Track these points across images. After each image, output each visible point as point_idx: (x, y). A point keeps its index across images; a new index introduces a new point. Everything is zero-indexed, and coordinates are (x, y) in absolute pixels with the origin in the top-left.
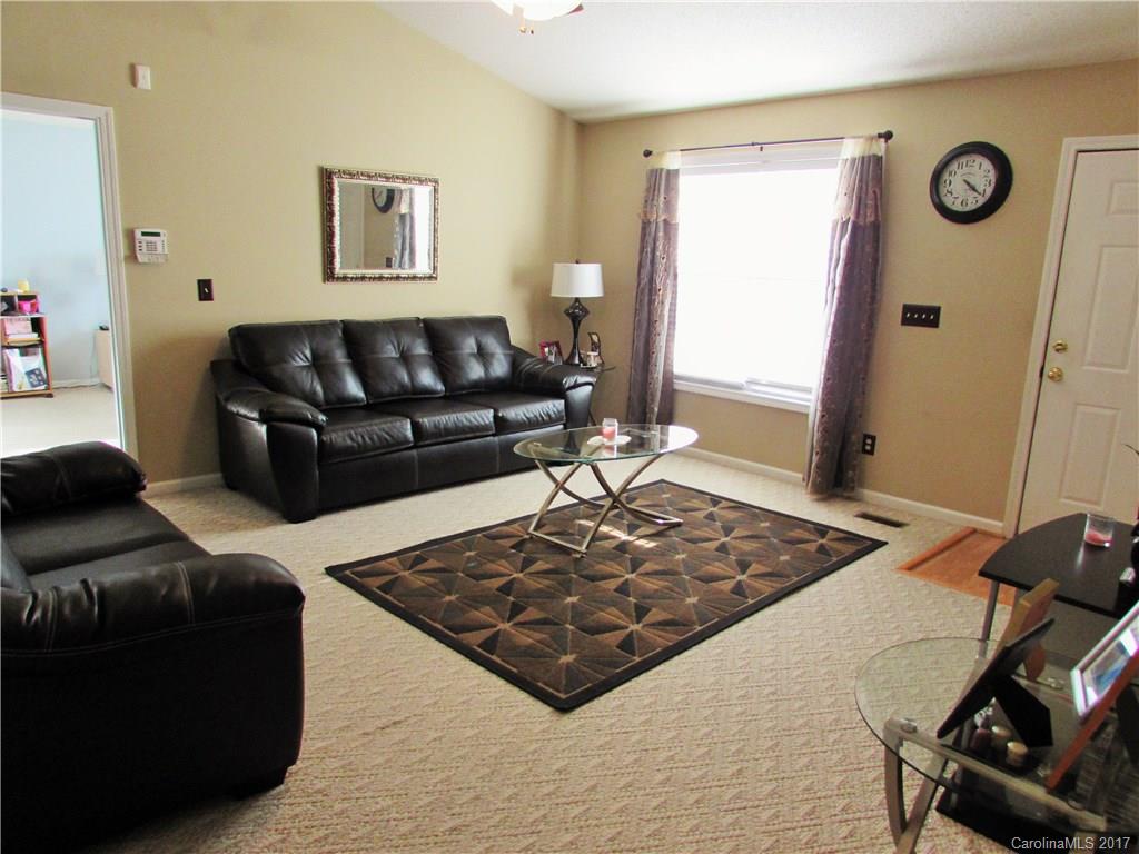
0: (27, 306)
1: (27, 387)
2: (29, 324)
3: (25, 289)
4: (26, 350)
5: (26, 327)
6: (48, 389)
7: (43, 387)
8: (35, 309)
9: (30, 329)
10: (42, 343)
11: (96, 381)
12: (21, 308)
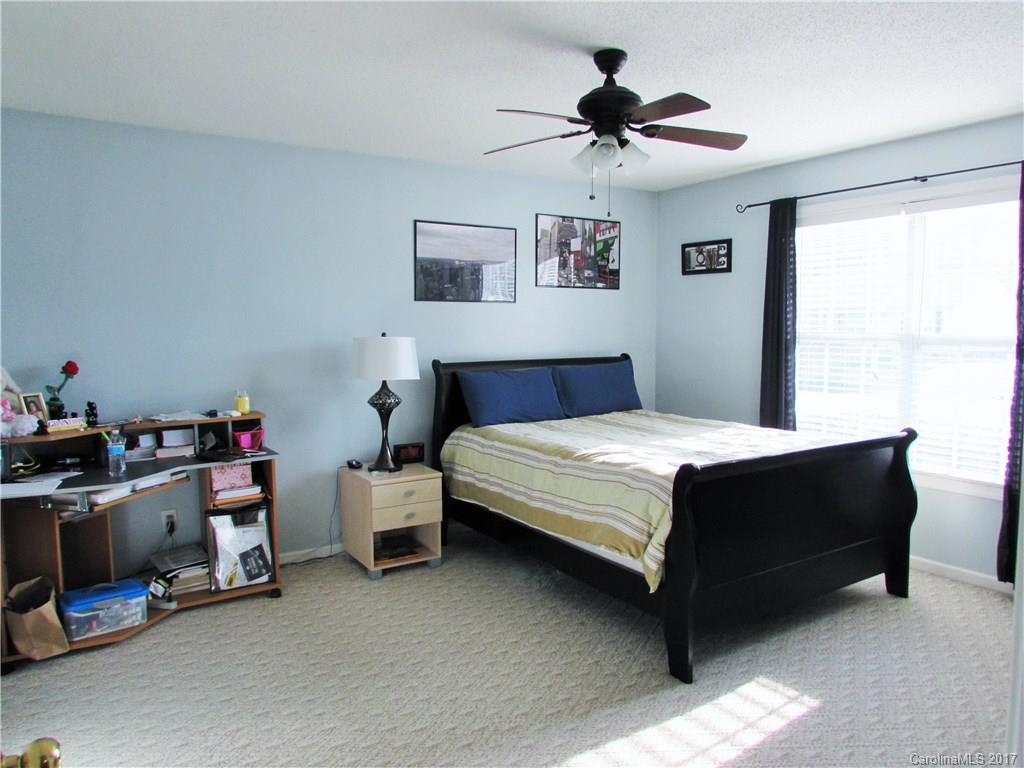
0: (245, 439)
1: (241, 581)
2: (248, 471)
3: (242, 409)
4: (242, 515)
5: (243, 477)
6: (272, 580)
7: (265, 578)
8: (258, 445)
9: (250, 480)
10: (267, 502)
11: (337, 548)
12: (237, 443)
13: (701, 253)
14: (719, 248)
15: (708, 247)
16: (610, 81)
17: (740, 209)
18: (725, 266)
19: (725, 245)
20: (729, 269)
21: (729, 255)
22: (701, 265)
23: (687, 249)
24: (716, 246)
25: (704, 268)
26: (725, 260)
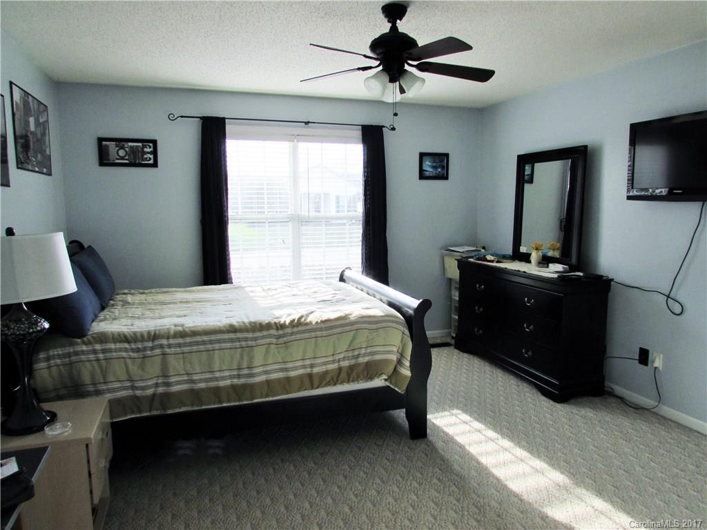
13: (122, 148)
14: (144, 147)
15: (130, 144)
16: (394, 28)
17: (171, 118)
18: (151, 162)
19: (151, 145)
20: (155, 165)
21: (155, 153)
22: (122, 158)
23: (104, 143)
24: (140, 144)
25: (127, 162)
26: (152, 157)
